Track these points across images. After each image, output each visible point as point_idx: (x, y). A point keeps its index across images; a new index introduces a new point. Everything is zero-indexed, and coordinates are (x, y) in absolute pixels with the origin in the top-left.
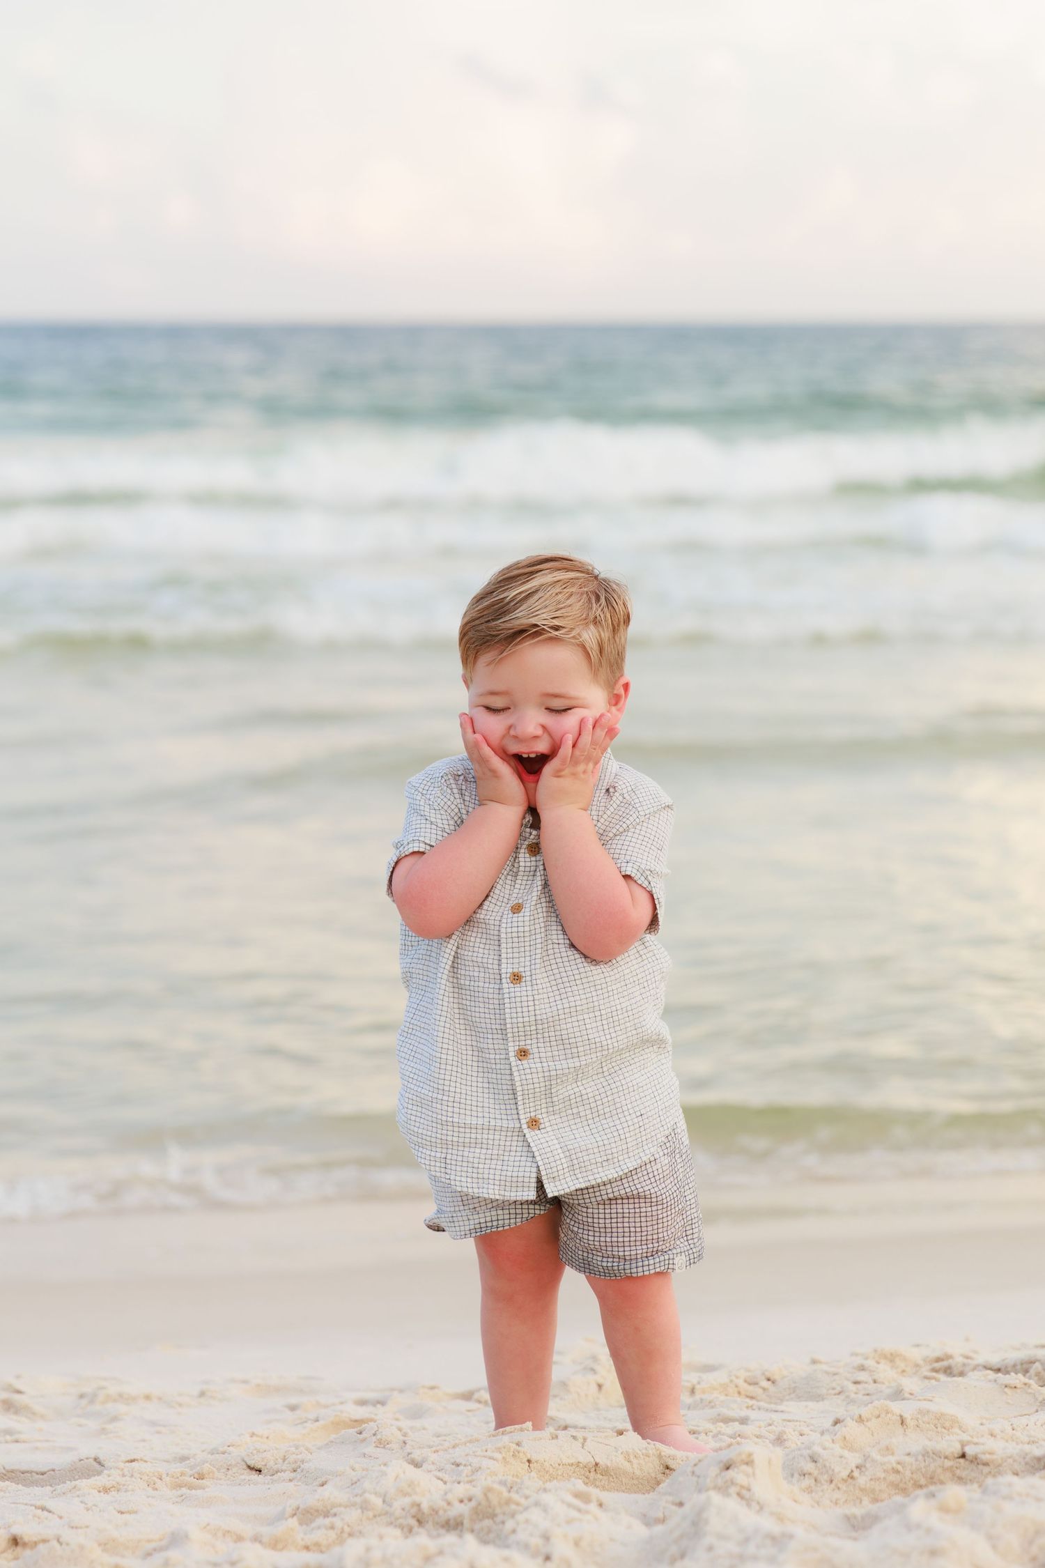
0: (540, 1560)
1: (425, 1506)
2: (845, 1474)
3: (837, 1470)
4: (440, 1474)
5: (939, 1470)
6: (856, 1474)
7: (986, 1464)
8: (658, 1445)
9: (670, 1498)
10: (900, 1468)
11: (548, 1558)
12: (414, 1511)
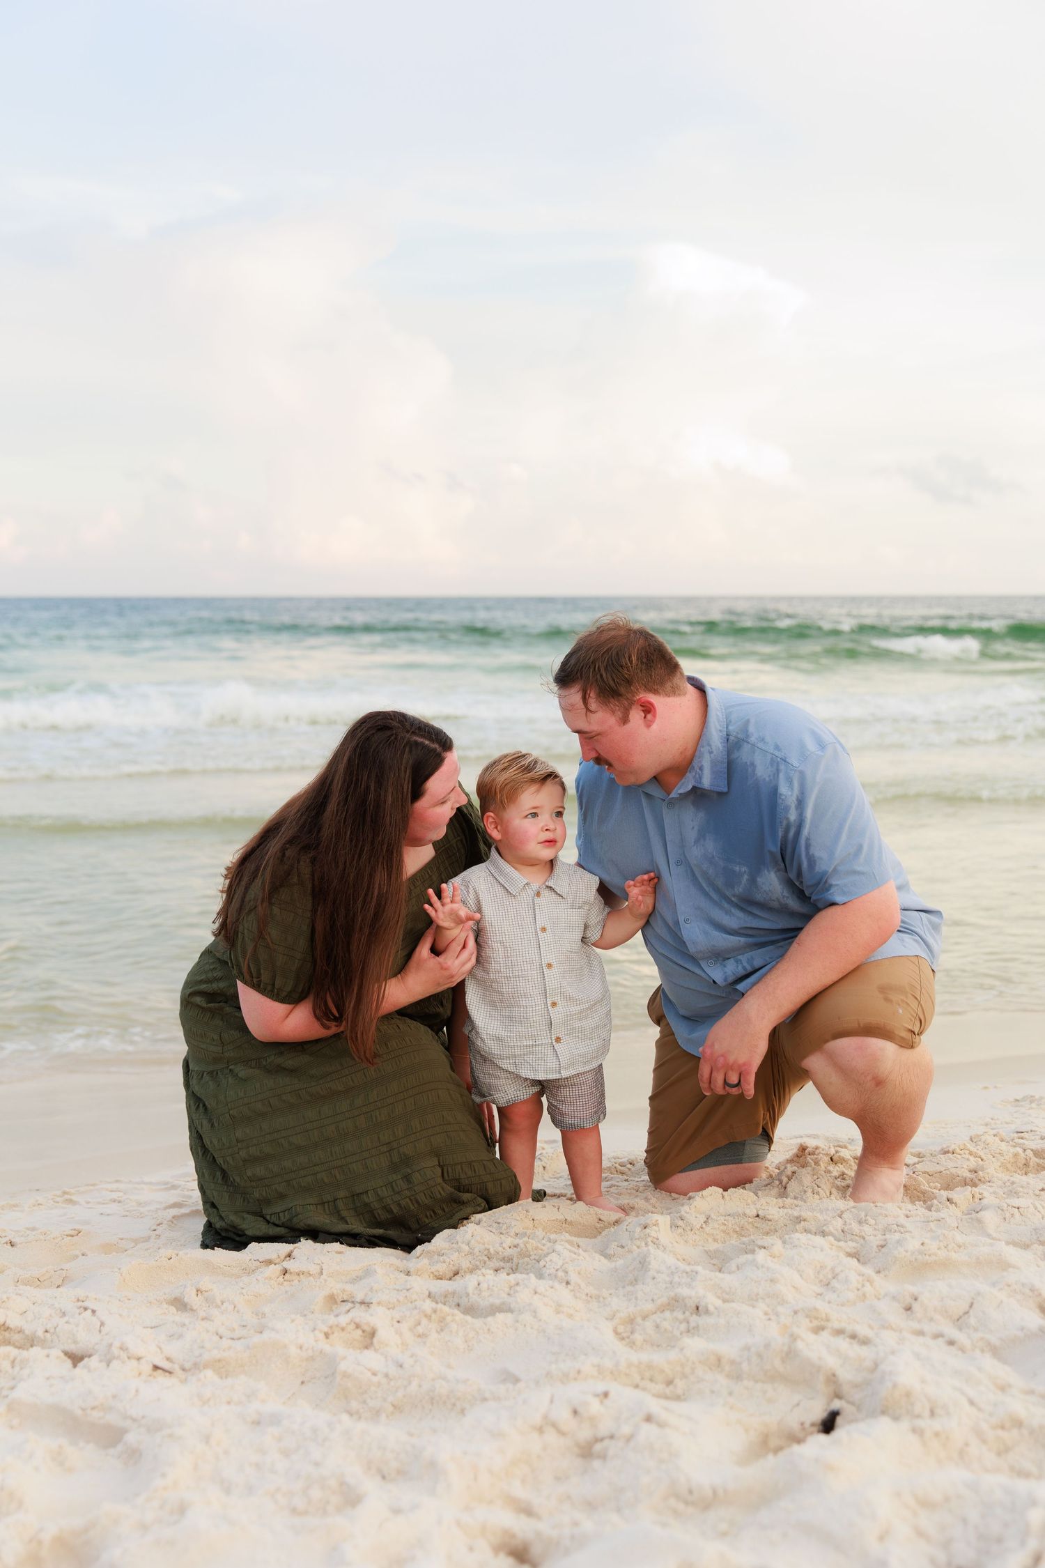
0: (564, 1284)
1: (492, 1251)
2: (698, 1226)
3: (694, 1224)
4: (490, 1229)
5: (746, 1223)
6: (704, 1226)
7: (770, 1220)
8: (596, 1209)
9: (616, 1243)
10: (726, 1222)
11: (568, 1283)
12: (486, 1252)
